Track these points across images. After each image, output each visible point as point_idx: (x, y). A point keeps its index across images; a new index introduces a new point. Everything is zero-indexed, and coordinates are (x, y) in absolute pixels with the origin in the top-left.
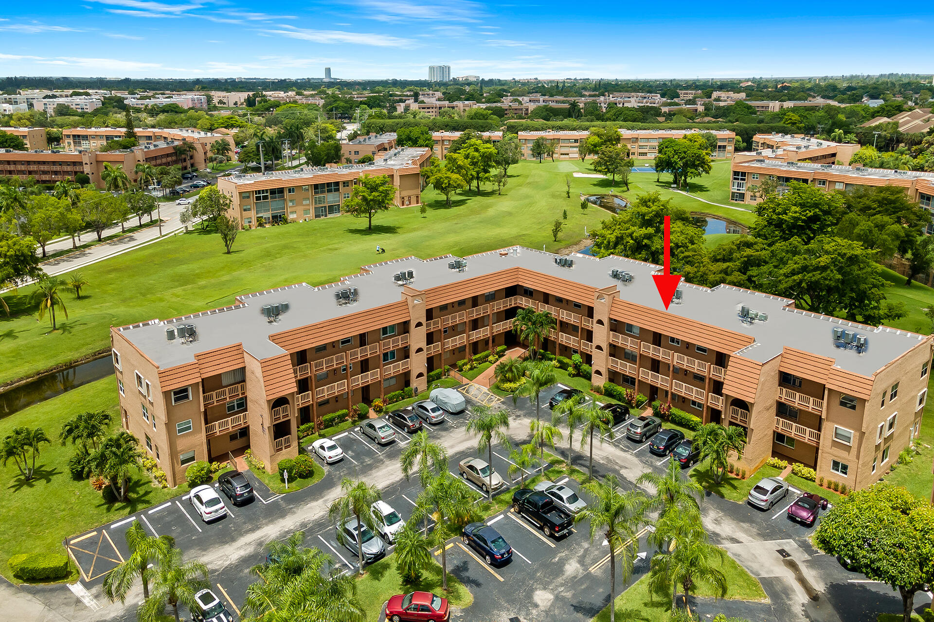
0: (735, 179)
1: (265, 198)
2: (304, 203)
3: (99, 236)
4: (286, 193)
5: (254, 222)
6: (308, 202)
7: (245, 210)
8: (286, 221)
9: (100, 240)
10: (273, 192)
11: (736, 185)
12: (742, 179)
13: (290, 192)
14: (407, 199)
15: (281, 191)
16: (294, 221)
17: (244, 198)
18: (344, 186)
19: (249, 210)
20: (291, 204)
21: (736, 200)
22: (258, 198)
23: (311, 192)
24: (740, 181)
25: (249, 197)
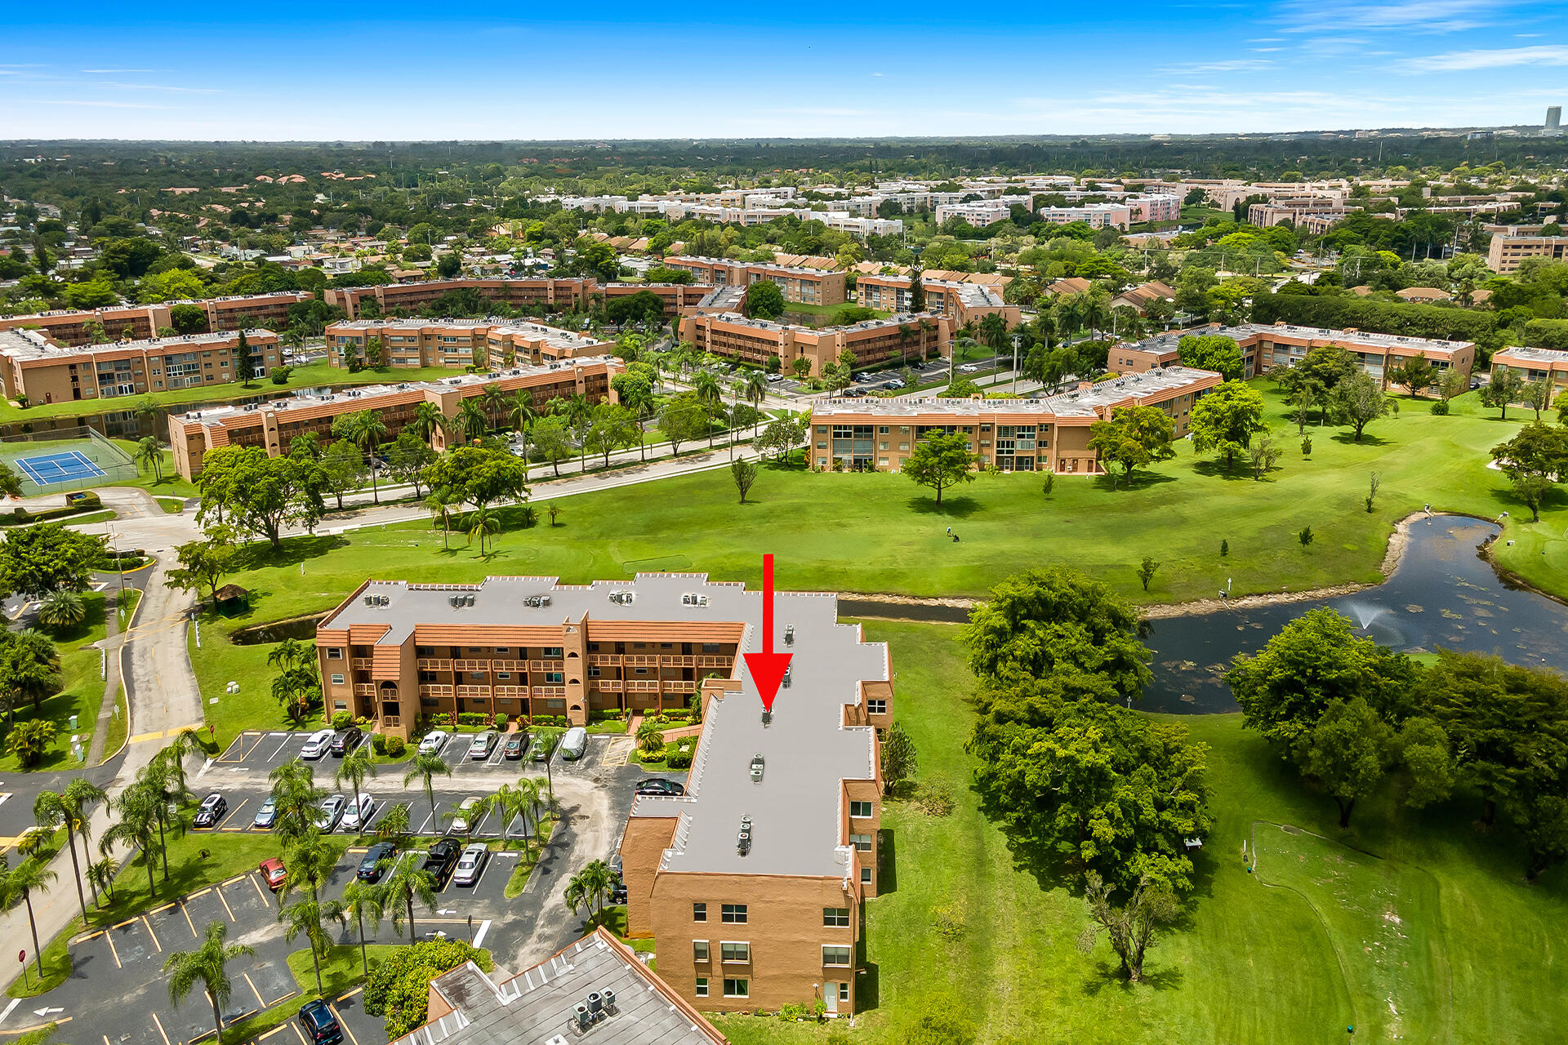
1: (847, 435)
2: (901, 448)
3: (675, 450)
4: (877, 434)
5: (830, 464)
6: (907, 447)
7: (819, 447)
8: (872, 469)
9: (676, 455)
10: (858, 429)
13: (882, 431)
14: (1069, 463)
15: (869, 429)
16: (884, 470)
17: (819, 432)
18: (965, 432)
19: (825, 447)
20: (882, 447)
22: (837, 435)
23: (912, 436)
25: (825, 432)
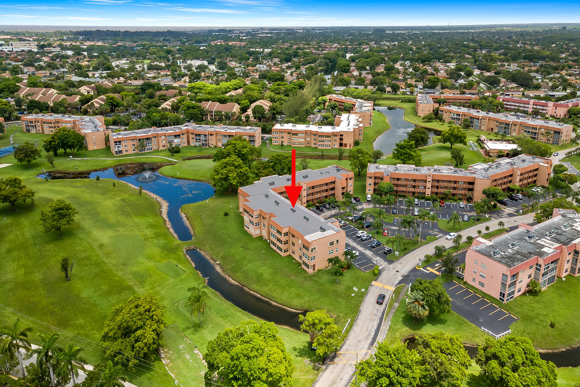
11: (116, 147)
12: (119, 144)
21: (118, 154)
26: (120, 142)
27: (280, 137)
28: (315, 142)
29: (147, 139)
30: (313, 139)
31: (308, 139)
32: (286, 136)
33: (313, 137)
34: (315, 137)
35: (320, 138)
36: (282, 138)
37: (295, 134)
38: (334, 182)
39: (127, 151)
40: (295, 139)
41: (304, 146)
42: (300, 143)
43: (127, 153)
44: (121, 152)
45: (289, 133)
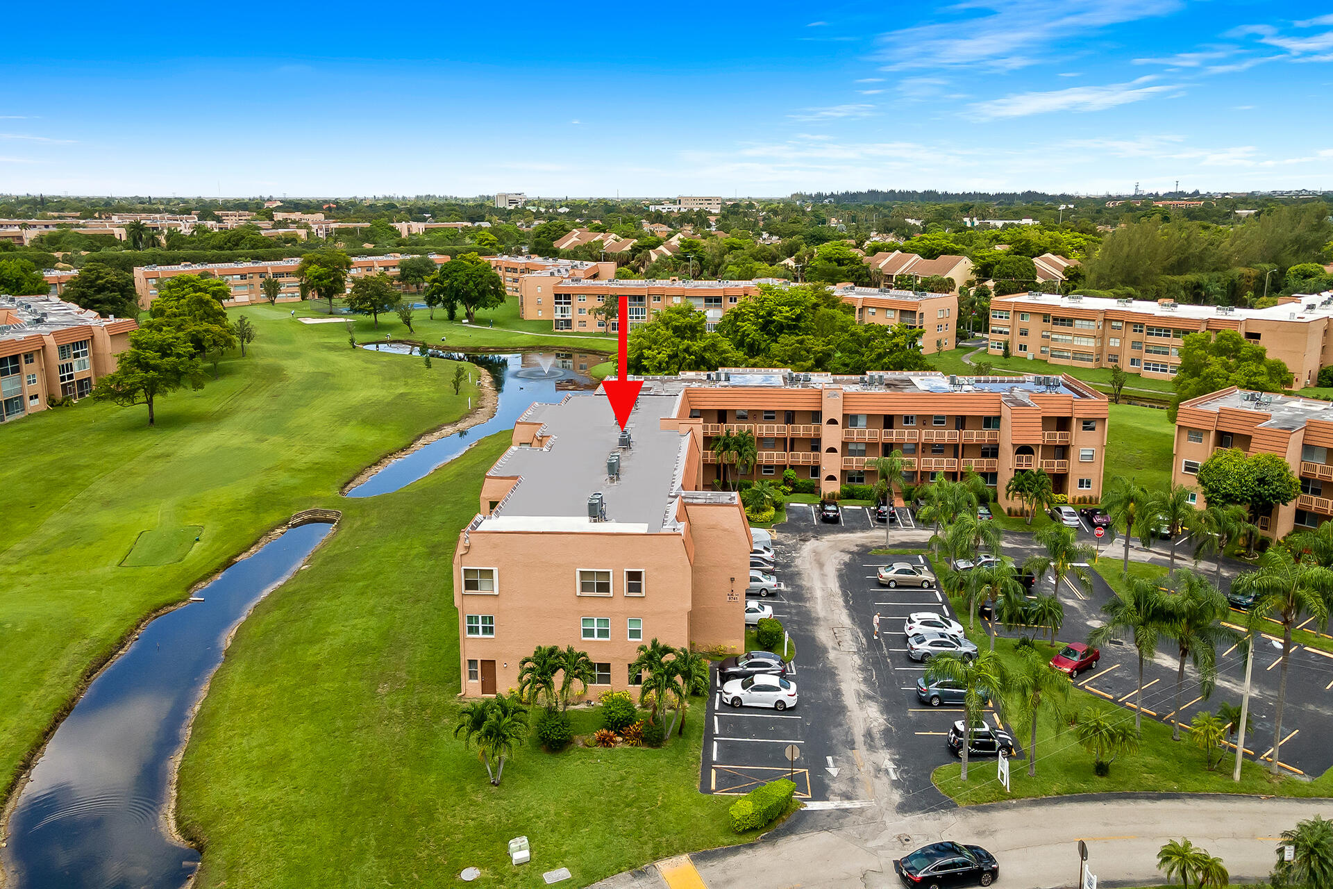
0: (556, 303)
11: (559, 310)
12: (565, 303)
18: (27, 362)
21: (562, 329)
24: (563, 306)
26: (568, 296)
27: (1017, 332)
28: (1134, 353)
29: (634, 298)
30: (1128, 344)
31: (1115, 343)
32: (1035, 325)
33: (1133, 336)
34: (1136, 336)
35: (1153, 340)
36: (1024, 333)
37: (1064, 320)
38: (991, 422)
39: (583, 323)
40: (1064, 339)
41: (1090, 365)
42: (1079, 355)
43: (582, 330)
44: (568, 323)
45: (1046, 317)
